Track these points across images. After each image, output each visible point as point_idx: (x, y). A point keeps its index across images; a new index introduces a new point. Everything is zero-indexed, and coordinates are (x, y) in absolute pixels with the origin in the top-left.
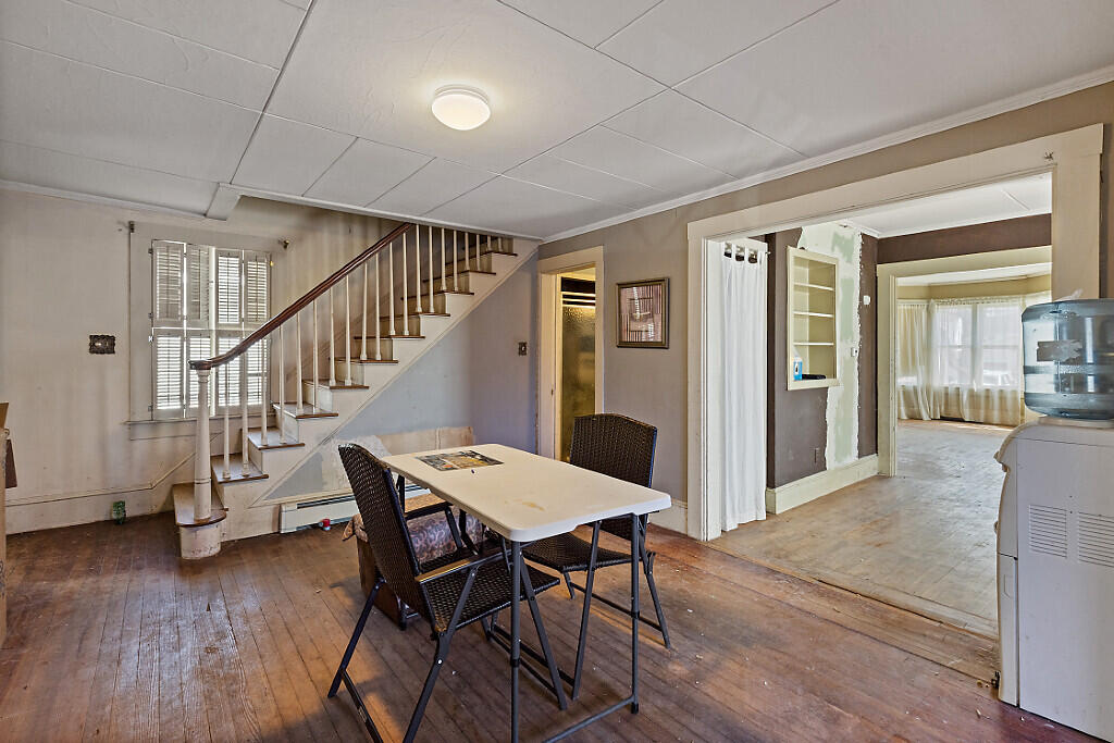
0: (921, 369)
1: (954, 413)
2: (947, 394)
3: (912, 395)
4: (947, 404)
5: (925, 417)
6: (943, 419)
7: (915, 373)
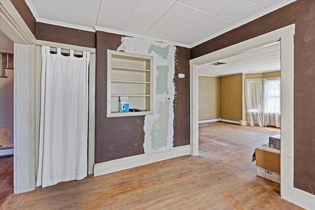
0: (259, 106)
1: (272, 124)
2: (270, 116)
3: (256, 116)
4: (270, 120)
5: (261, 125)
6: (268, 126)
7: (257, 108)
